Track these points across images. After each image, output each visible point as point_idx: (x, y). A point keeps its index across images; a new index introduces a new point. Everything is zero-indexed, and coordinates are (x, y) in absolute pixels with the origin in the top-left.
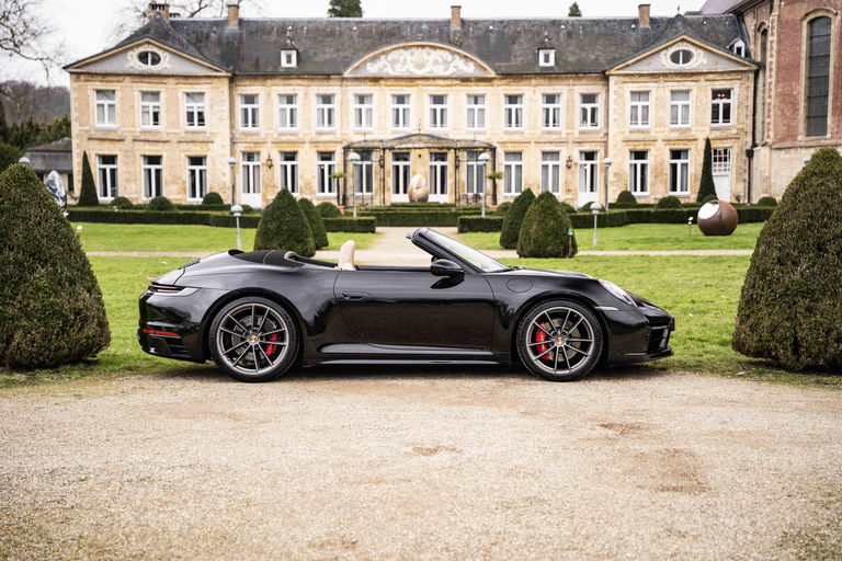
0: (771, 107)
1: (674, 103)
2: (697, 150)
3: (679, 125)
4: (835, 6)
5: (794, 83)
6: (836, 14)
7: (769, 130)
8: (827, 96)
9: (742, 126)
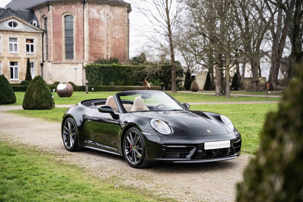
0: (51, 47)
1: (11, 43)
2: (21, 62)
3: (13, 52)
4: (74, 11)
5: (60, 39)
6: (75, 14)
7: (51, 56)
8: (73, 45)
9: (39, 54)
